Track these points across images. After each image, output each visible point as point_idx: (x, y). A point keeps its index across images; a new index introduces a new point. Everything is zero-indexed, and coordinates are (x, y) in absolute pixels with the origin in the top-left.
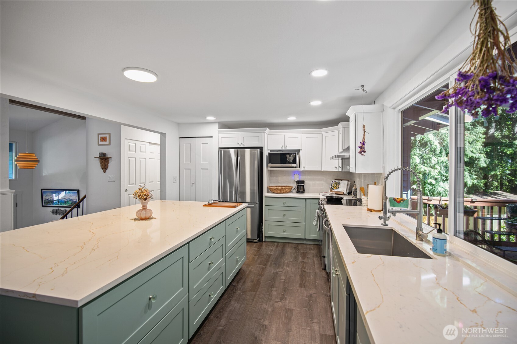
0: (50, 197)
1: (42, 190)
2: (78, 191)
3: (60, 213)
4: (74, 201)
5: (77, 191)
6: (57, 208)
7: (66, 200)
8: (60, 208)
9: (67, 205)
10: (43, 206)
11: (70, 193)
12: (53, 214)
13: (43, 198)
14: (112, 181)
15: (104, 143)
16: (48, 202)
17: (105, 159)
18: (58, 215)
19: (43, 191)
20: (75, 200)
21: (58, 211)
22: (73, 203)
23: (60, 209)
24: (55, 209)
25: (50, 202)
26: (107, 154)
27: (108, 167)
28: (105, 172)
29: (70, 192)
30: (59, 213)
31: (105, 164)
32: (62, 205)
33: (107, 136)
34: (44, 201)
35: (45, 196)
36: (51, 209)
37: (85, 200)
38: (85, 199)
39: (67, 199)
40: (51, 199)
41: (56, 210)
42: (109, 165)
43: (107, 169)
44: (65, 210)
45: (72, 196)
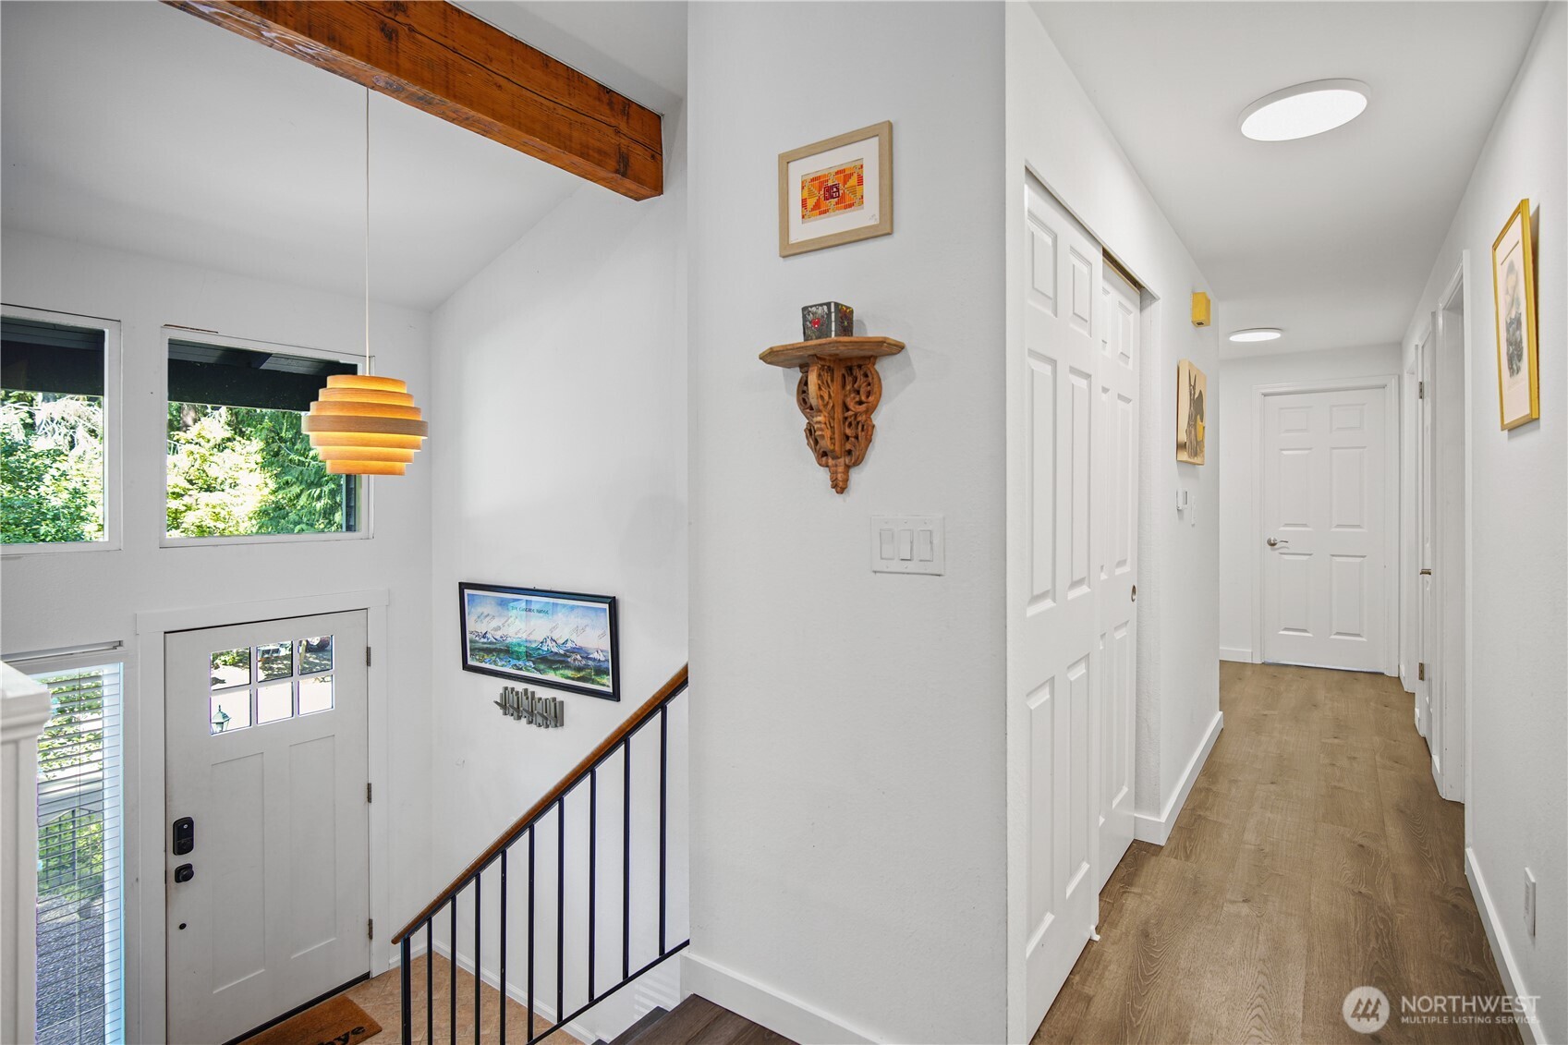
0: (495, 623)
1: (463, 586)
2: (613, 603)
3: (532, 713)
4: (594, 660)
5: (606, 606)
6: (520, 687)
7: (558, 646)
8: (531, 688)
9: (563, 676)
10: (466, 667)
11: (576, 611)
12: (506, 714)
13: (469, 628)
14: (911, 567)
15: (837, 222)
16: (489, 651)
17: (850, 369)
18: (524, 721)
19: (467, 592)
20: (595, 655)
21: (525, 702)
22: (586, 667)
23: (533, 693)
24: (513, 689)
25: (495, 650)
26: (861, 322)
27: (869, 440)
28: (840, 486)
29: (573, 608)
30: (527, 712)
31: (847, 409)
32: (539, 671)
33: (867, 153)
34: (471, 641)
35: (476, 617)
36: (499, 684)
37: (676, 707)
38: (683, 696)
39: (560, 641)
40: (498, 635)
41: (517, 693)
42: (879, 419)
43: (858, 462)
44: (554, 699)
45: (584, 630)
